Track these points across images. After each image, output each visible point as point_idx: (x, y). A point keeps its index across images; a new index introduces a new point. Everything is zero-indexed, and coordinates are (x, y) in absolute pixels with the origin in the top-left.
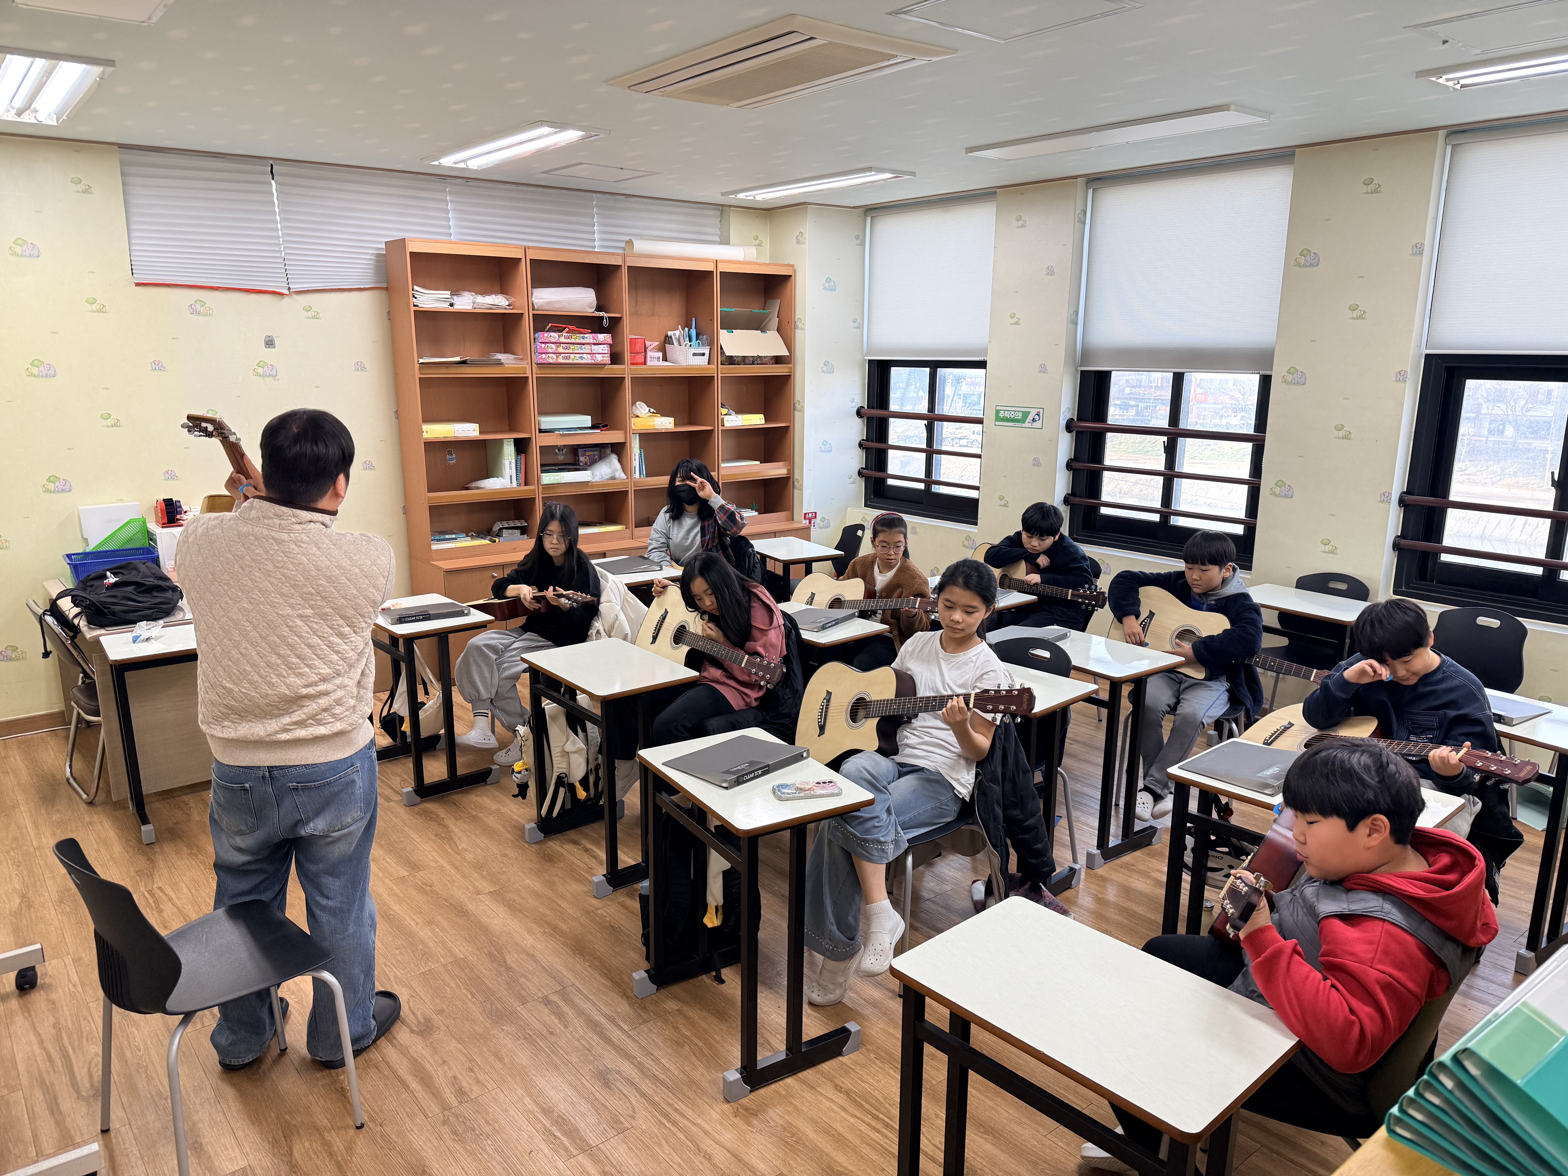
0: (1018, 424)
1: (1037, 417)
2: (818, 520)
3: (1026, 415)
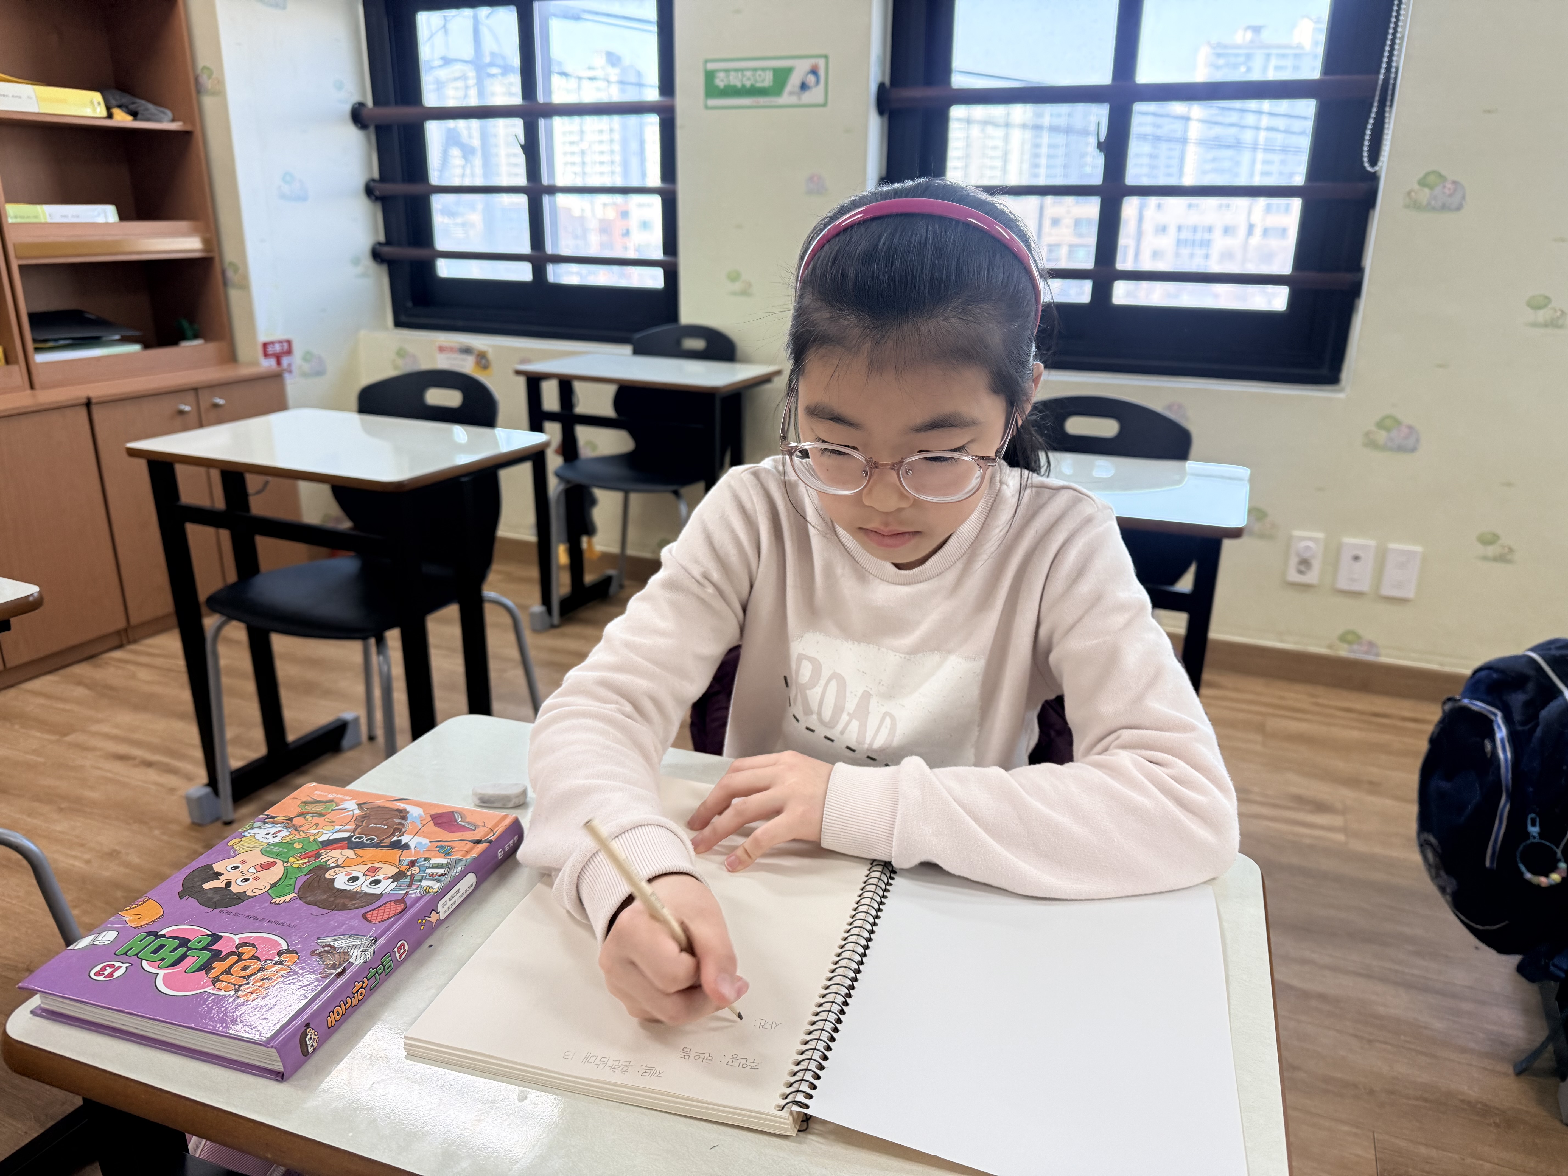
0: (763, 100)
1: (811, 79)
2: (296, 360)
3: (781, 76)
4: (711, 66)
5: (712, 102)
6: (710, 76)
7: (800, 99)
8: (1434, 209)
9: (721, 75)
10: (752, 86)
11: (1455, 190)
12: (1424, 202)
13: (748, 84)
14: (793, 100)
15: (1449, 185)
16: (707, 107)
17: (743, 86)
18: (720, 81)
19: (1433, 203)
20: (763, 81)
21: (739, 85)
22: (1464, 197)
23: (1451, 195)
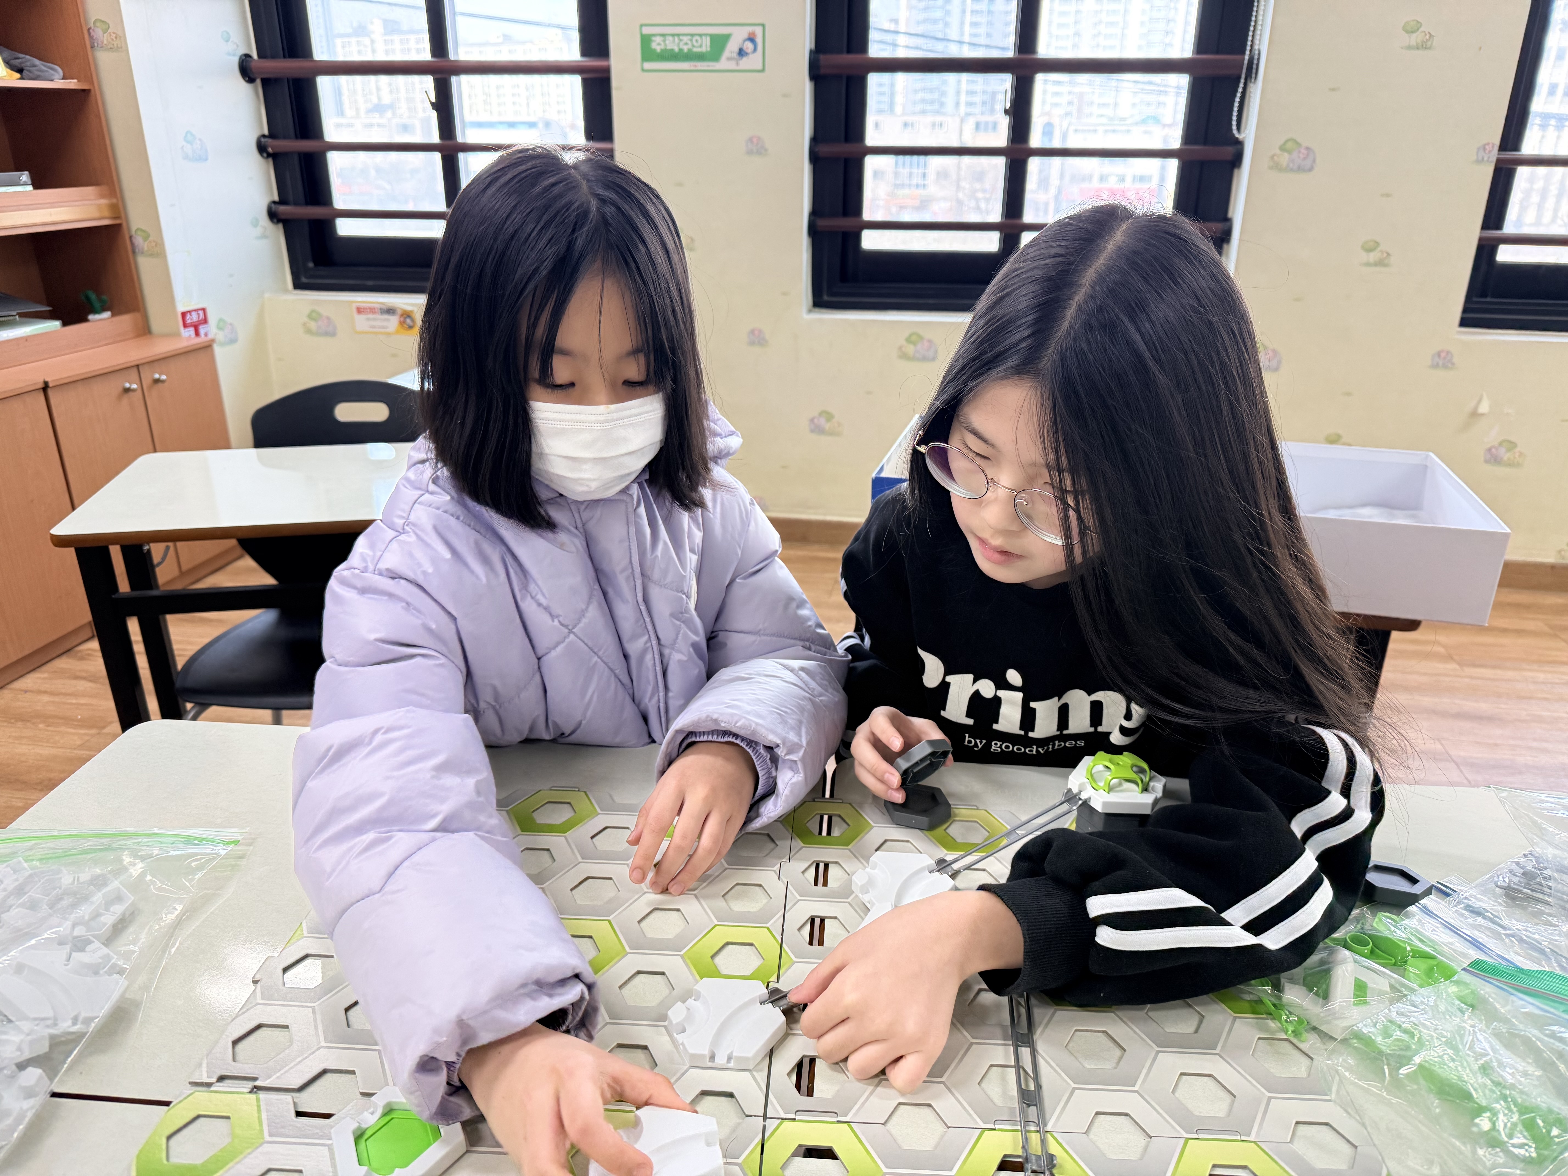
0: (700, 65)
1: (749, 46)
2: (212, 328)
3: (719, 42)
4: (646, 31)
5: (647, 65)
6: (646, 40)
7: (737, 64)
8: (1292, 170)
9: (658, 39)
10: (689, 50)
11: (1308, 155)
12: (1284, 164)
13: (686, 49)
14: (732, 65)
15: (1303, 151)
16: (643, 70)
17: (681, 50)
18: (657, 45)
19: (1291, 165)
20: (701, 46)
21: (676, 49)
22: (1314, 161)
23: (1305, 159)
